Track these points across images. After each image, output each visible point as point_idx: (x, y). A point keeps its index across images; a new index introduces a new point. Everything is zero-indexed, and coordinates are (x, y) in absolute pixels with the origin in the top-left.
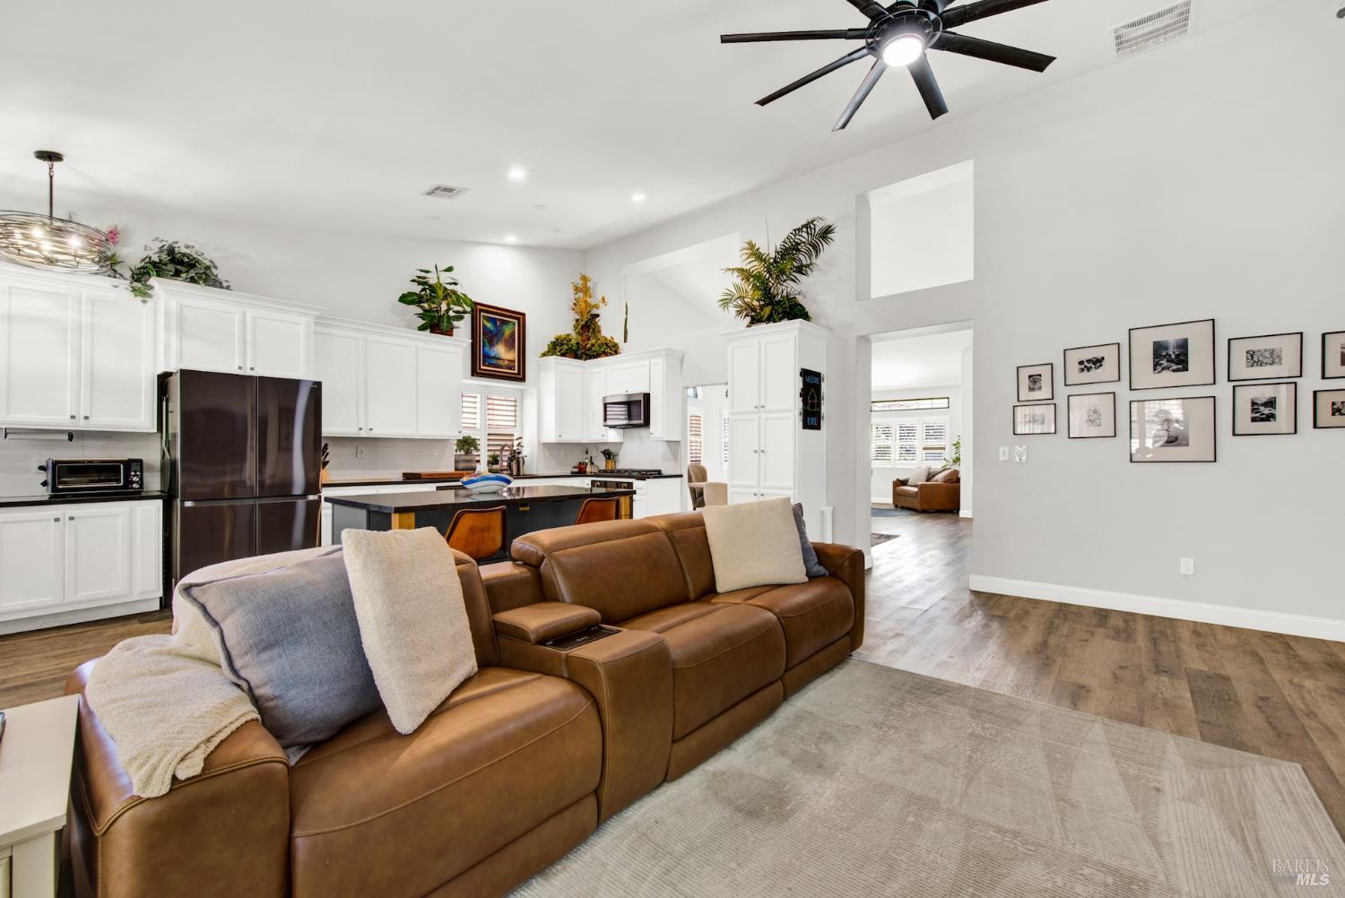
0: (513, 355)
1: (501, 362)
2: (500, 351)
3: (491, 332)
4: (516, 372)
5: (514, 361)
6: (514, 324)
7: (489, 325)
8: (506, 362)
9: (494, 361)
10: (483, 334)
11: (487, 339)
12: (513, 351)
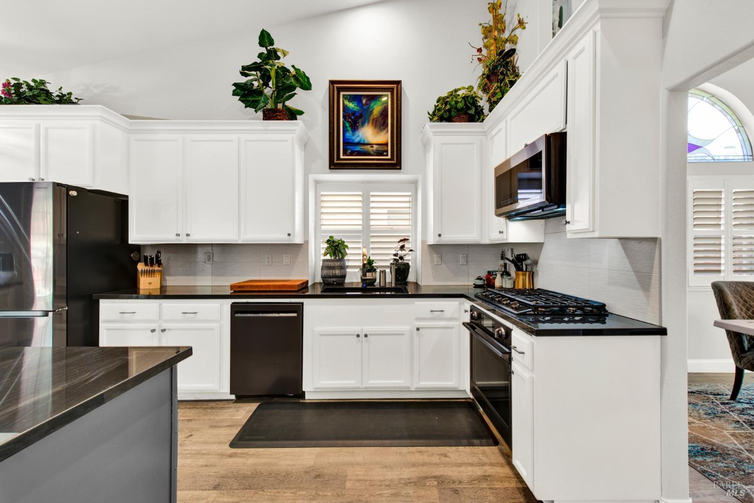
0: (385, 136)
2: (368, 134)
3: (354, 113)
4: (389, 157)
6: (386, 97)
7: (351, 105)
10: (344, 117)
11: (348, 122)
12: (385, 131)
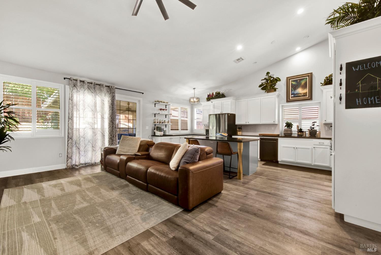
0: (306, 91)
1: (300, 95)
2: (300, 91)
3: (295, 85)
4: (308, 97)
5: (307, 93)
6: (307, 78)
7: (294, 83)
8: (302, 94)
9: (296, 95)
10: (291, 87)
11: (293, 88)
12: (306, 89)
